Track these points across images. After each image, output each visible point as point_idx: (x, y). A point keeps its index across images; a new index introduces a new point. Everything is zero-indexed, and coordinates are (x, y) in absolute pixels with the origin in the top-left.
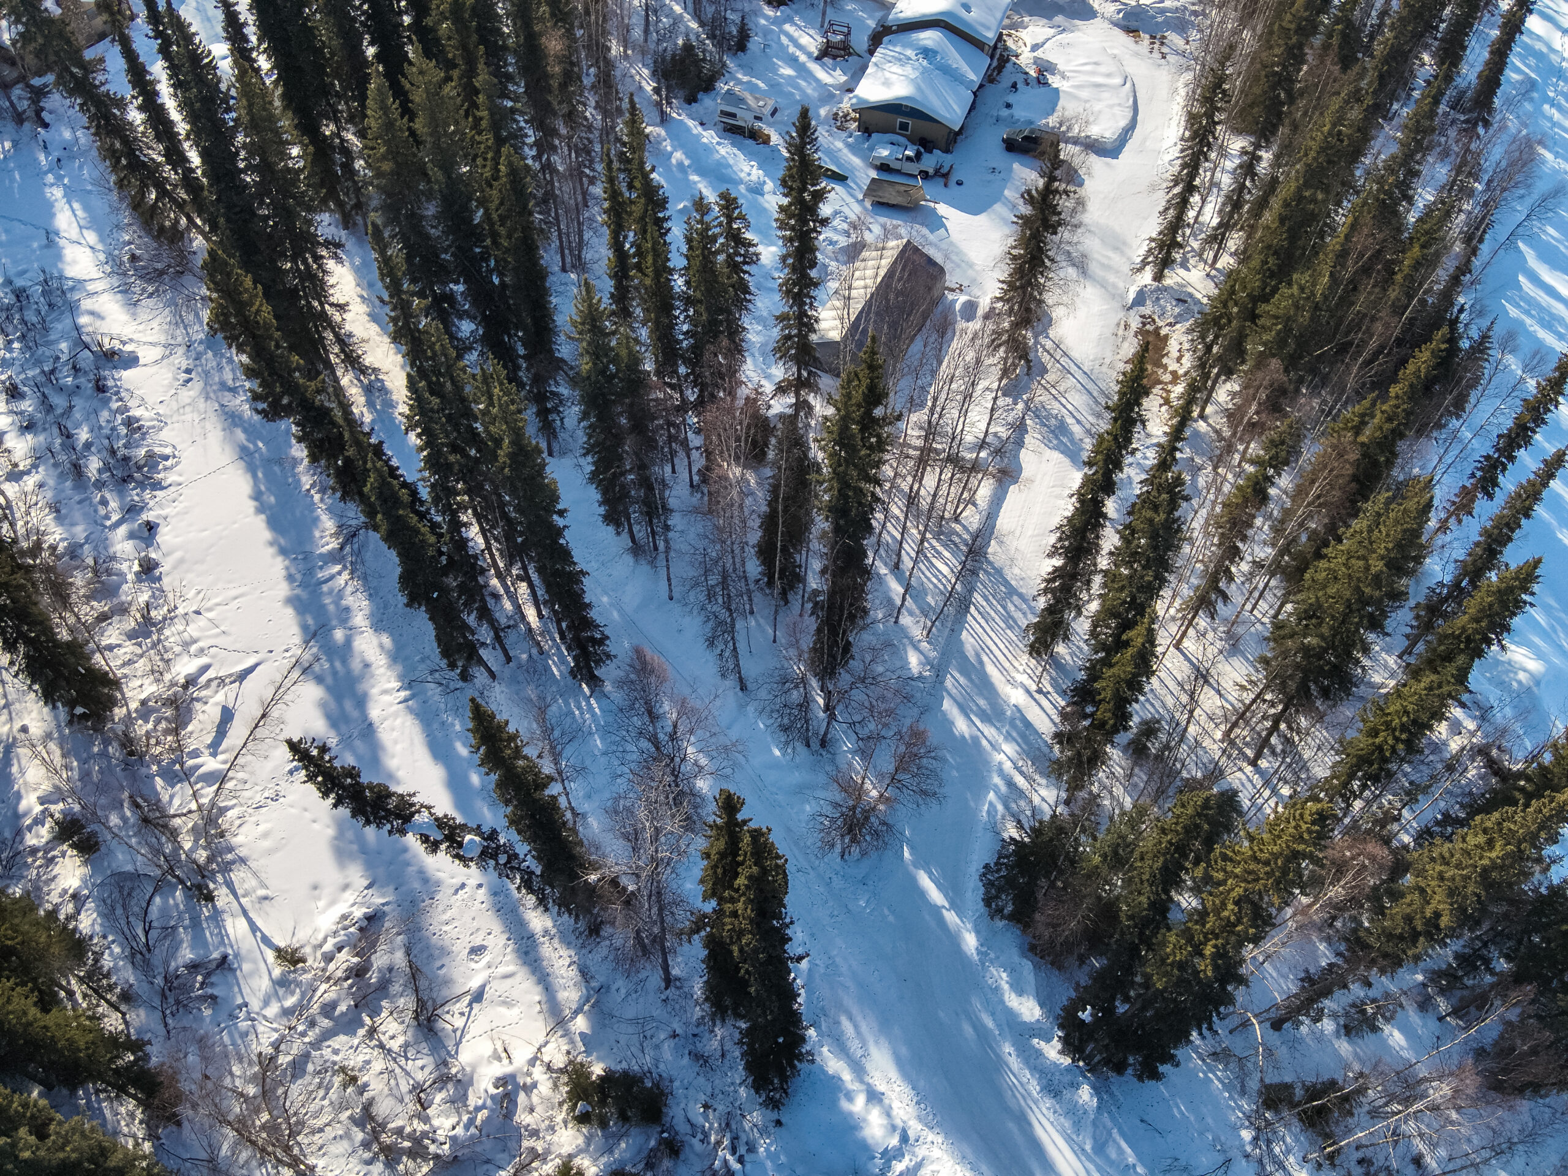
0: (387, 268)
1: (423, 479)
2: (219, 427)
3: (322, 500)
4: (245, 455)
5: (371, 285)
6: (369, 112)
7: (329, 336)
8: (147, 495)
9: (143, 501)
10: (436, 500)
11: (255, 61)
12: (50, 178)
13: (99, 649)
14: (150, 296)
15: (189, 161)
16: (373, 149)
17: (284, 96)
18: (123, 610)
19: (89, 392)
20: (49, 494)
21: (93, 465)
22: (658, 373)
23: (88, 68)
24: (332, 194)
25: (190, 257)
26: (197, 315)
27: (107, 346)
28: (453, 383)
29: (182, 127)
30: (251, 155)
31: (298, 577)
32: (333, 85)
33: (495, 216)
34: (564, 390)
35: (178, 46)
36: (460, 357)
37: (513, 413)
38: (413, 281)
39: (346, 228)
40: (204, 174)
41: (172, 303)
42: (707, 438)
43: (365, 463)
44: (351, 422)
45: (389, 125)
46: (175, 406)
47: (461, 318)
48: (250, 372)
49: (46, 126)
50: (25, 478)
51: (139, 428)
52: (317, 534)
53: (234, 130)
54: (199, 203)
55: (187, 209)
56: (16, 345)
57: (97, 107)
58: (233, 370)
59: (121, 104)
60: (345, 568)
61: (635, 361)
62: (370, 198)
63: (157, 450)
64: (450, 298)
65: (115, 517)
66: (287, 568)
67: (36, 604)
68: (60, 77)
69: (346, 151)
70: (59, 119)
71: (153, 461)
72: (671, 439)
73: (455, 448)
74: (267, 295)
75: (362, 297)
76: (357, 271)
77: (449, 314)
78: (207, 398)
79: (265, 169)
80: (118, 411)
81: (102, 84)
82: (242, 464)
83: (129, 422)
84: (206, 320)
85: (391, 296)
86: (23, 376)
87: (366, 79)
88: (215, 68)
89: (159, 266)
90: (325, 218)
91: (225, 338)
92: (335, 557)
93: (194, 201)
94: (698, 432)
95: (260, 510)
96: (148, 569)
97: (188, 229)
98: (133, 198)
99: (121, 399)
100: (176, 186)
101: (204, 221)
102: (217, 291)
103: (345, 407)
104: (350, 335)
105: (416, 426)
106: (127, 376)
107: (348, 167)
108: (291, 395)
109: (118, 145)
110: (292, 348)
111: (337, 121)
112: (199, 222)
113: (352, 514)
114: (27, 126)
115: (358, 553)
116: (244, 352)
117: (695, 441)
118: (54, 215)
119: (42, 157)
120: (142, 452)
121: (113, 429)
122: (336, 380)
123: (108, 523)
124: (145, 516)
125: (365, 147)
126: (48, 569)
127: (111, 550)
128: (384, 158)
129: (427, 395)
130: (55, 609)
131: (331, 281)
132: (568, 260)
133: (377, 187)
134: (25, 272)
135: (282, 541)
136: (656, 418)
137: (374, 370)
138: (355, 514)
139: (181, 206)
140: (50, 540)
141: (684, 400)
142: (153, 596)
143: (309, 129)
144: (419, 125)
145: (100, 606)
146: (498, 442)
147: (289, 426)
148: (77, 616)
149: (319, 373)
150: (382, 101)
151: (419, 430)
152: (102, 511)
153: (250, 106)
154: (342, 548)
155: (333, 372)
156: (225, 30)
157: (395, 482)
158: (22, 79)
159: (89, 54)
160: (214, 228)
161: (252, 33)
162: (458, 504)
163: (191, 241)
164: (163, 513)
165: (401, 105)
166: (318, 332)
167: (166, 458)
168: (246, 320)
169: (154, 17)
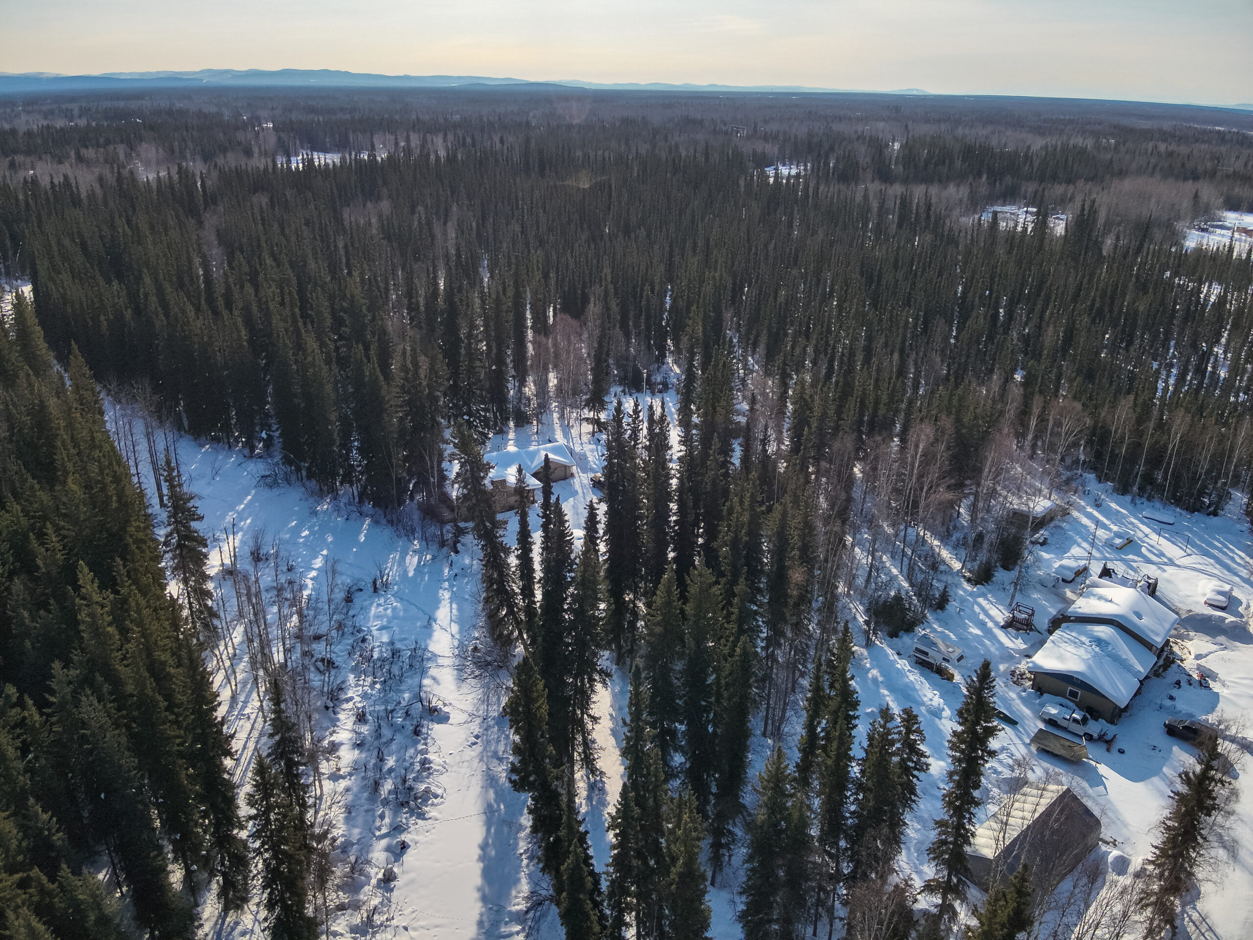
0: (636, 701)
1: (607, 873)
2: (480, 784)
3: (528, 866)
4: (489, 811)
5: (620, 709)
6: (658, 592)
7: (580, 738)
8: (412, 820)
9: (407, 824)
10: (611, 895)
11: (598, 545)
12: (446, 585)
13: (328, 933)
14: (475, 677)
15: (534, 596)
16: (653, 616)
17: (607, 570)
18: (356, 906)
19: (408, 733)
20: (350, 798)
21: (388, 786)
22: (821, 840)
23: (497, 525)
24: (616, 639)
25: (511, 658)
26: (499, 698)
27: (433, 704)
28: (655, 801)
29: (538, 574)
30: (574, 602)
31: (487, 925)
32: (641, 571)
33: (723, 682)
34: (739, 832)
35: (554, 526)
36: (666, 781)
37: (694, 839)
38: (651, 714)
39: (617, 664)
40: (540, 607)
41: (487, 686)
42: (852, 912)
43: (570, 846)
44: (572, 809)
45: (668, 603)
46: (458, 759)
47: (676, 751)
48: (517, 750)
49: (457, 552)
50: (341, 781)
51: (429, 769)
52: (514, 893)
53: (570, 584)
54: (530, 625)
55: (522, 626)
56: (378, 686)
57: (492, 549)
58: (506, 745)
59: (507, 551)
60: (523, 929)
61: (804, 824)
62: (640, 647)
63: (433, 789)
64: (673, 733)
65: (384, 830)
66: (481, 915)
67: (303, 879)
68: (477, 525)
69: (635, 614)
70: (467, 550)
71: (428, 794)
72: (820, 903)
73: (639, 855)
74: (549, 698)
75: (611, 715)
76: (614, 696)
77: (668, 745)
78: (481, 760)
79: (580, 613)
80: (421, 752)
81: (500, 536)
82: (484, 817)
83: (424, 762)
84: (503, 704)
85: (632, 721)
86: (372, 709)
87: (663, 571)
88: (572, 544)
89: (489, 659)
90: (606, 654)
91: (511, 721)
92: (520, 918)
93: (527, 622)
94: (845, 903)
95: (482, 859)
96: (388, 878)
97: (517, 639)
98: (491, 611)
99: (426, 744)
100: (520, 610)
101: (529, 637)
102: (518, 686)
103: (572, 795)
104: (594, 742)
105: (617, 827)
106: (437, 730)
107: (633, 625)
108: (537, 775)
109: (495, 576)
110: (551, 740)
111: (635, 593)
112: (525, 636)
113: (545, 885)
114: (445, 549)
115: (537, 920)
116: (519, 734)
117: (841, 911)
118: (438, 608)
119: (446, 571)
120: (422, 787)
121: (412, 764)
122: (572, 773)
123: (378, 833)
124: (405, 837)
125: (648, 614)
126: (324, 855)
127: (370, 856)
128: (658, 624)
129: (633, 804)
130: (313, 888)
131: (595, 698)
132: (769, 728)
133: (647, 642)
134: (404, 639)
135: (487, 890)
136: (810, 880)
137: (602, 773)
138: (547, 887)
139: (518, 623)
140: (335, 833)
141: (838, 870)
142: (382, 903)
143: (616, 594)
144: (689, 608)
145: (344, 897)
146: (674, 860)
147: (528, 799)
148: (325, 899)
149: (562, 764)
150: (669, 588)
151: (618, 831)
152: (378, 824)
153: (585, 571)
154: (527, 912)
155: (572, 766)
156: (586, 523)
157: (586, 869)
158: (454, 521)
159: (500, 517)
160: (533, 643)
161: (601, 528)
162: (627, 904)
163: (515, 647)
164: (416, 837)
165: (680, 593)
166: (572, 733)
167: (436, 796)
168: (529, 710)
169: (546, 505)
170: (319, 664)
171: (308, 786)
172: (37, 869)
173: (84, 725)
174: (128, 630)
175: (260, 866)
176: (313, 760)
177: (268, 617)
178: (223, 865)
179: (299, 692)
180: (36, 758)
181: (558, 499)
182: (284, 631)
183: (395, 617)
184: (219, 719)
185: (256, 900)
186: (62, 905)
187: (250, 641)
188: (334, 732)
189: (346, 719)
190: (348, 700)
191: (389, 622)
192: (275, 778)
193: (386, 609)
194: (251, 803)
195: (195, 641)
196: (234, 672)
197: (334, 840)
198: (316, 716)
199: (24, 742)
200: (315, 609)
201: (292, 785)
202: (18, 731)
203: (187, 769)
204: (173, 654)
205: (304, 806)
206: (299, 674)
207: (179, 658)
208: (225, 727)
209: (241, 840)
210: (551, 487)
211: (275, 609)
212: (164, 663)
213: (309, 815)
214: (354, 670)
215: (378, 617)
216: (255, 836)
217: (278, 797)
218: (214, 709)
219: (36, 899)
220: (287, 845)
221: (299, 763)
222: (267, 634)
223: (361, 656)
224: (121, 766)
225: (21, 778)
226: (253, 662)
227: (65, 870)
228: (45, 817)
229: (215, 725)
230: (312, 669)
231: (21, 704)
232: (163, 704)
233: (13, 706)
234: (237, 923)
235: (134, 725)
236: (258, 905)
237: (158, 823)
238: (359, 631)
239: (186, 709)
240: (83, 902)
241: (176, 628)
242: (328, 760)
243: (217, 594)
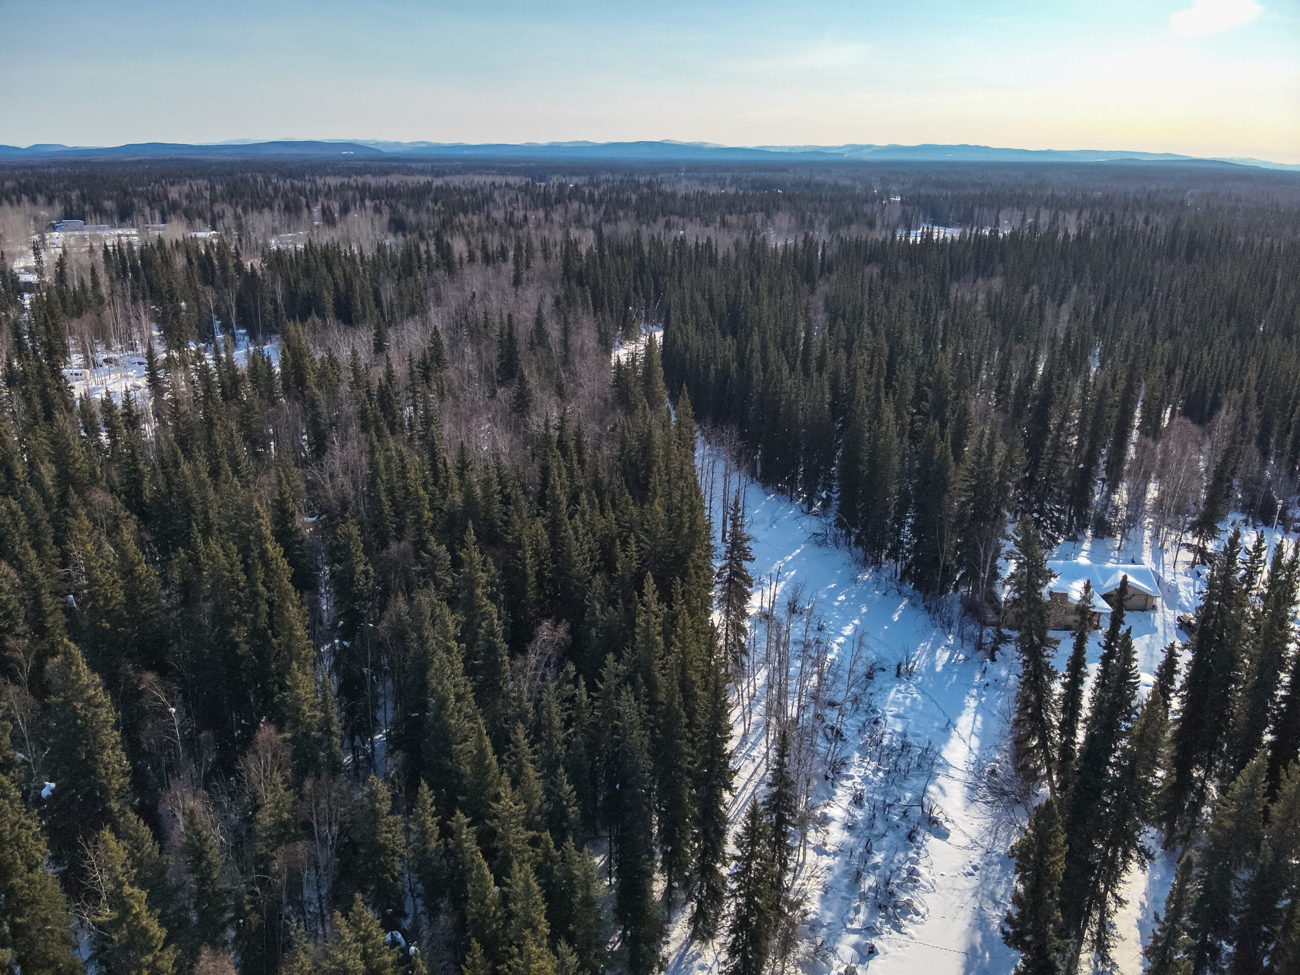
0: (1177, 898)
2: (968, 920)
4: (971, 954)
5: (1155, 901)
6: (1239, 778)
7: (1096, 915)
8: (887, 928)
9: (881, 929)
11: (1170, 699)
12: (974, 692)
14: (987, 803)
15: (1075, 736)
16: (1224, 805)
17: (1176, 733)
19: (902, 834)
20: (830, 878)
21: (870, 882)
23: (1045, 641)
25: (1033, 796)
26: (1009, 836)
27: (934, 814)
29: (1086, 711)
30: (1124, 757)
32: (1222, 746)
35: (1118, 661)
38: (1193, 919)
39: (1165, 847)
40: (1080, 750)
41: (998, 817)
45: (1250, 796)
46: (949, 884)
48: (1017, 900)
49: (993, 660)
50: (824, 856)
51: (915, 881)
53: (1123, 735)
54: (1063, 768)
55: (1052, 765)
56: (881, 774)
57: (1034, 668)
58: (1006, 890)
59: (1053, 675)
62: (1199, 838)
63: (916, 904)
64: (1216, 952)
65: (856, 926)
67: (768, 939)
68: (1022, 636)
69: (1202, 796)
70: (1005, 661)
71: (908, 908)
74: (1069, 856)
75: (1142, 904)
76: (1151, 882)
77: (1206, 963)
78: (975, 895)
79: (1129, 773)
80: (911, 860)
81: (1048, 656)
82: (963, 958)
83: (912, 872)
84: (1012, 844)
85: (1166, 919)
86: (870, 795)
87: (1253, 754)
88: (1136, 688)
89: (1006, 788)
90: (1153, 831)
91: (1017, 865)
93: (1060, 763)
97: (1044, 778)
98: (1020, 735)
99: (918, 854)
100: (1054, 746)
101: (1059, 779)
102: (1034, 829)
104: (1113, 926)
106: (933, 843)
107: (1195, 809)
108: (1036, 937)
109: (1033, 698)
110: (1061, 905)
111: (1208, 771)
112: (1055, 778)
114: (981, 653)
116: (1023, 883)
118: (960, 714)
119: (978, 677)
120: (905, 897)
121: (899, 869)
122: (1078, 952)
123: (849, 926)
124: (874, 941)
125: (1219, 801)
126: (792, 924)
127: (837, 945)
128: (1230, 816)
130: (775, 953)
131: (1125, 877)
133: (1211, 834)
134: (919, 736)
137: (1114, 964)
139: (1049, 760)
140: (807, 906)
143: (1181, 765)
144: (1276, 810)
147: (1018, 958)
148: (783, 969)
149: (1068, 937)
150: (1255, 777)
152: (851, 915)
153: (1146, 725)
155: (1080, 944)
156: (1160, 668)
158: (998, 625)
159: (1051, 634)
160: (1063, 788)
161: (1179, 680)
163: (1040, 786)
164: (888, 949)
165: (1269, 787)
166: (1089, 906)
167: (917, 914)
168: (1041, 863)
169: (1112, 635)
170: (828, 731)
171: (793, 849)
172: (548, 833)
173: (619, 717)
174: (672, 644)
175: (732, 908)
176: (802, 824)
177: (791, 669)
178: (700, 892)
179: (804, 752)
180: (575, 733)
181: (1129, 631)
182: (802, 688)
183: (912, 709)
184: (728, 752)
185: (721, 940)
186: (559, 874)
187: (771, 687)
188: (828, 804)
189: (843, 796)
190: (851, 777)
191: (906, 712)
192: (764, 828)
193: (906, 698)
194: (739, 845)
195: (723, 670)
196: (750, 712)
197: (805, 913)
198: (815, 782)
199: (569, 716)
200: (835, 675)
201: (778, 842)
202: (567, 705)
203: (691, 788)
204: (703, 677)
205: (784, 866)
206: (807, 734)
207: (707, 682)
208: (731, 762)
209: (722, 877)
210: (1123, 615)
211: (799, 664)
212: (694, 682)
213: (788, 877)
214: (861, 749)
215: (895, 703)
216: (736, 876)
217: (763, 847)
218: (725, 740)
219: (540, 859)
220: (760, 898)
221: (789, 823)
222: (787, 684)
223: (870, 737)
224: (638, 765)
225: (559, 747)
226: (769, 708)
227: (570, 843)
228: (568, 788)
229: (724, 756)
230: (821, 733)
231: (575, 682)
232: (685, 721)
233: (569, 682)
234: (699, 955)
235: (658, 731)
236: (722, 945)
237: (655, 830)
238: (874, 711)
239: (702, 732)
240: (576, 877)
241: (711, 656)
242: (817, 831)
243: (752, 633)
